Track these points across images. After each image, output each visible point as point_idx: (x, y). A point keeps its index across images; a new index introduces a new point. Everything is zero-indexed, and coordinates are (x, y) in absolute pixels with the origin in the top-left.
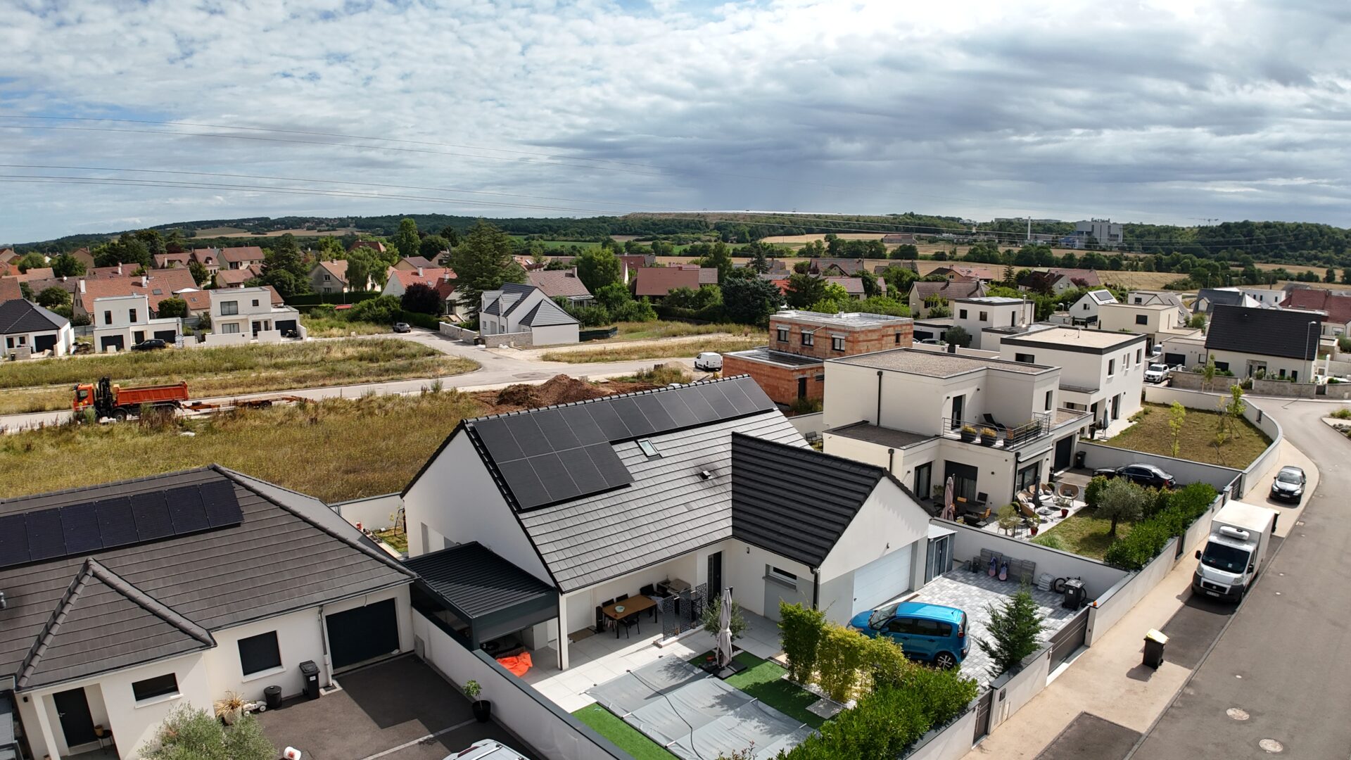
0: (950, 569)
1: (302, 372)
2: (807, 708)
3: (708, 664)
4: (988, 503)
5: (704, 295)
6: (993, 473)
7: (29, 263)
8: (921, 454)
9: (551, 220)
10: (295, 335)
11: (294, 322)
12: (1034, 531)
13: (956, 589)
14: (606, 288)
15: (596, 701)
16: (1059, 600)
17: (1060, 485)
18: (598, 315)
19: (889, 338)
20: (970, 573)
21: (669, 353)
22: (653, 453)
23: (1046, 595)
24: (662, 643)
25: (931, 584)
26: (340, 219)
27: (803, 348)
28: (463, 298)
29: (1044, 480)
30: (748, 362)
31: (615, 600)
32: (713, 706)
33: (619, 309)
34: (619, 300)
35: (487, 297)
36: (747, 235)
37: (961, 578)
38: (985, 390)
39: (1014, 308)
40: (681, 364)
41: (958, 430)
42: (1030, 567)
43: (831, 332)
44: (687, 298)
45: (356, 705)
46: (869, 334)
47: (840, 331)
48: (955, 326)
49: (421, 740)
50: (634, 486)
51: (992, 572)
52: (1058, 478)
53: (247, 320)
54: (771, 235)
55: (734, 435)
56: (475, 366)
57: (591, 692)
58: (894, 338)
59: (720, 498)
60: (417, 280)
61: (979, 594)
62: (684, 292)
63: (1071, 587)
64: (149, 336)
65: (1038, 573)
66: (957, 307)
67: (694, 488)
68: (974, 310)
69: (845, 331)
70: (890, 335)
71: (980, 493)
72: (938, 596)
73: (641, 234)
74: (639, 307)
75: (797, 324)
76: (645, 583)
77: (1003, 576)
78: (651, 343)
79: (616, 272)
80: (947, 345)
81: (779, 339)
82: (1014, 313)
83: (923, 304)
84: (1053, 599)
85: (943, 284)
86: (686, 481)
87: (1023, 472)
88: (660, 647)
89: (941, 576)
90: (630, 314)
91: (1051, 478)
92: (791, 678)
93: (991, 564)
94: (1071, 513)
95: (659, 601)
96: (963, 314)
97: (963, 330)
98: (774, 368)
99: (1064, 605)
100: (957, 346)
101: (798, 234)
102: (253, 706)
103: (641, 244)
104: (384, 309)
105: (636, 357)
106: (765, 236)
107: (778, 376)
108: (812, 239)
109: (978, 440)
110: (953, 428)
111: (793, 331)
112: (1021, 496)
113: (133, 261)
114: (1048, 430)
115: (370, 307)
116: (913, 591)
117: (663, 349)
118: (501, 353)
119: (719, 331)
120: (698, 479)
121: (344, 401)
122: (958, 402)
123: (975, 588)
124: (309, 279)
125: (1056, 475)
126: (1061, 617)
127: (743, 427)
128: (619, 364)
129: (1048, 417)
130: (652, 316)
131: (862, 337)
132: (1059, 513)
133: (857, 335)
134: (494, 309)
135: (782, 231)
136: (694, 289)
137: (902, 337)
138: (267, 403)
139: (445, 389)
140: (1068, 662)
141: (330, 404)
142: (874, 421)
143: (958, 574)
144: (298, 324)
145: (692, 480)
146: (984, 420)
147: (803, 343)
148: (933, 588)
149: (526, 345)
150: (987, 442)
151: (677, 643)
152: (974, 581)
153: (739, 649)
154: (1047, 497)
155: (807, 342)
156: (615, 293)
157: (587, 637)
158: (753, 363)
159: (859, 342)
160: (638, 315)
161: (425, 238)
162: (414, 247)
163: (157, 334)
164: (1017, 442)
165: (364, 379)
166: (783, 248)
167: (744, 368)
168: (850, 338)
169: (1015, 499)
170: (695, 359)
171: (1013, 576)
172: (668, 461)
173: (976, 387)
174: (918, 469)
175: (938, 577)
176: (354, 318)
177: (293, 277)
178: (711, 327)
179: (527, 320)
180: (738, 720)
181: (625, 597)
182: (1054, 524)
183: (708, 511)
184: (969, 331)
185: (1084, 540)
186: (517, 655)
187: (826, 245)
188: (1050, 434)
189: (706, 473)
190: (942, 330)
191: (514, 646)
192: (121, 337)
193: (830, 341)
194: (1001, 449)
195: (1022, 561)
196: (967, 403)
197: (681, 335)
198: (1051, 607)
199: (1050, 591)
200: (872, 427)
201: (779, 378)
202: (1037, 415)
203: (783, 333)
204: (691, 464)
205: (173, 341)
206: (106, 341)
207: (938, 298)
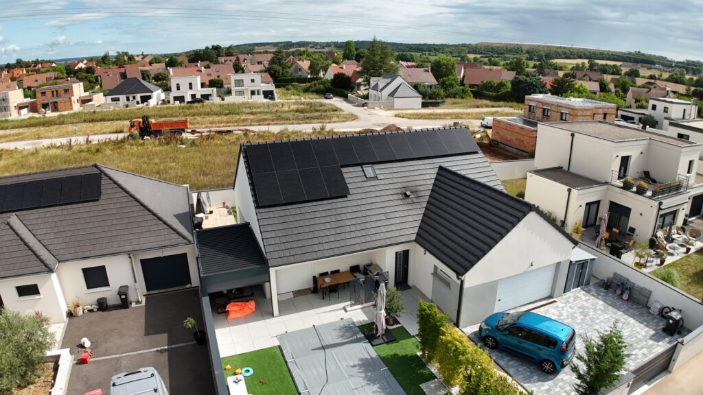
0: (588, 284)
1: (263, 116)
2: (421, 385)
3: (368, 332)
4: (634, 235)
5: (501, 85)
6: (641, 214)
7: (154, 61)
8: (592, 194)
9: (437, 45)
10: (272, 98)
11: (272, 91)
12: (662, 262)
13: (586, 301)
14: (445, 78)
15: (279, 344)
16: (662, 325)
17: (691, 228)
18: (438, 94)
19: (599, 116)
20: (602, 289)
21: (470, 117)
22: (372, 175)
23: (655, 318)
24: (348, 309)
25: (569, 294)
26: (327, 43)
27: (544, 118)
28: (364, 81)
29: (679, 222)
30: (507, 124)
31: (329, 273)
32: (354, 366)
33: (451, 90)
34: (451, 86)
35: (373, 81)
36: (544, 58)
37: (594, 293)
38: (646, 154)
39: (685, 107)
40: (472, 123)
41: (621, 180)
42: (647, 294)
43: (560, 108)
44: (492, 87)
45: (144, 317)
46: (585, 112)
47: (566, 108)
48: (648, 114)
49: (159, 349)
50: (349, 197)
51: (619, 292)
52: (691, 222)
53: (248, 89)
54: (557, 58)
55: (441, 168)
56: (353, 117)
57: (280, 337)
58: (602, 116)
59: (414, 212)
60: (341, 71)
61: (603, 308)
62: (490, 83)
63: (672, 318)
64: (198, 96)
65: (652, 299)
66: (652, 102)
67: (396, 203)
68: (660, 106)
69: (569, 108)
70: (600, 114)
71: (630, 228)
72: (570, 305)
73: (484, 54)
74: (463, 90)
75: (541, 102)
76: (354, 263)
77: (625, 296)
78: (462, 111)
79: (453, 70)
80: (641, 125)
81: (530, 111)
82: (685, 110)
83: (634, 100)
84: (658, 322)
85: (647, 90)
86: (391, 198)
87: (664, 216)
88: (346, 311)
89: (579, 288)
90: (457, 94)
91: (685, 222)
92: (423, 355)
93: (619, 286)
94: (693, 250)
95: (362, 278)
96: (654, 107)
97: (653, 117)
98: (522, 128)
99: (664, 330)
100: (647, 127)
101: (573, 59)
102: (90, 308)
103: (482, 59)
104: (322, 86)
105: (449, 117)
106: (554, 58)
107: (523, 133)
108: (580, 61)
109: (634, 189)
110: (619, 178)
111: (538, 106)
112: (660, 234)
113: (206, 60)
114: (687, 188)
115: (315, 85)
116: (553, 298)
117: (468, 114)
118: (374, 111)
119: (505, 106)
120: (401, 197)
121: (270, 133)
122: (625, 161)
123: (601, 302)
124: (290, 71)
125: (690, 219)
126: (658, 340)
127: (449, 163)
128: (438, 121)
129: (688, 179)
130: (470, 96)
131: (580, 113)
132: (684, 250)
133: (576, 111)
134: (376, 88)
135: (564, 56)
136: (496, 82)
137: (608, 116)
138: (230, 131)
139: (327, 129)
140: (649, 385)
141: (262, 134)
142: (566, 168)
143: (593, 289)
144: (274, 92)
145: (396, 197)
146: (643, 176)
147: (544, 114)
148: (569, 298)
149: (390, 107)
150: (641, 191)
151: (360, 311)
152: (603, 296)
153: (400, 323)
154: (679, 236)
155: (546, 114)
156: (450, 82)
157: (305, 294)
158: (510, 125)
159: (577, 116)
160: (463, 94)
161: (358, 51)
162: (352, 55)
163: (202, 96)
164: (662, 194)
165: (291, 122)
166: (563, 65)
167: (505, 127)
168: (572, 113)
169: (654, 235)
170: (481, 121)
171: (633, 297)
172: (382, 182)
173: (640, 151)
174: (589, 205)
175: (576, 289)
176: (306, 91)
177: (280, 69)
178: (502, 103)
179: (392, 94)
180: (364, 382)
181: (338, 271)
182: (678, 258)
183: (402, 220)
184: (656, 118)
185: (696, 274)
186: (247, 301)
187: (587, 65)
188: (688, 191)
189: (408, 193)
190: (640, 116)
191: (249, 294)
192: (183, 97)
193: (560, 114)
194: (649, 197)
195: (642, 288)
196: (632, 162)
197: (482, 107)
198: (654, 330)
199: (658, 315)
200: (565, 172)
201: (524, 135)
202: (680, 176)
203: (532, 107)
204: (400, 185)
205: (208, 99)
206: (176, 98)
207: (643, 97)
